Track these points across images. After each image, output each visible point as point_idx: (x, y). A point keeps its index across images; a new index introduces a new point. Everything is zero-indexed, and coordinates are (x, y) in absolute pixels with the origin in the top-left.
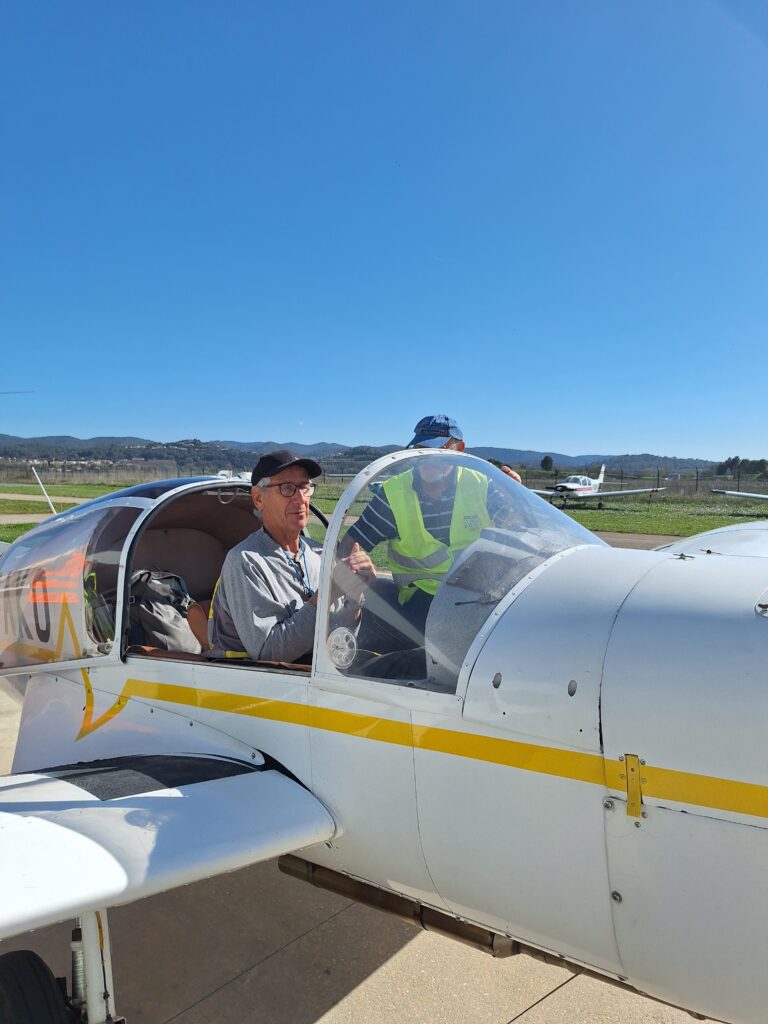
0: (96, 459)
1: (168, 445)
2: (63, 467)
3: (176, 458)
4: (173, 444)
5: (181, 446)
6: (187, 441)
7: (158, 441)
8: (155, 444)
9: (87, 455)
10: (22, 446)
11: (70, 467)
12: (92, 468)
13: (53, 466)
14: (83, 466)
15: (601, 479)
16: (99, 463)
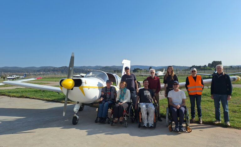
0: (41, 72)
1: (59, 68)
2: (33, 74)
3: (61, 71)
4: (60, 68)
5: (62, 68)
6: (64, 67)
7: (56, 67)
8: (56, 68)
9: (39, 71)
10: (22, 70)
11: (35, 74)
12: (40, 74)
13: (30, 74)
14: (38, 74)
15: (164, 72)
16: (42, 73)
